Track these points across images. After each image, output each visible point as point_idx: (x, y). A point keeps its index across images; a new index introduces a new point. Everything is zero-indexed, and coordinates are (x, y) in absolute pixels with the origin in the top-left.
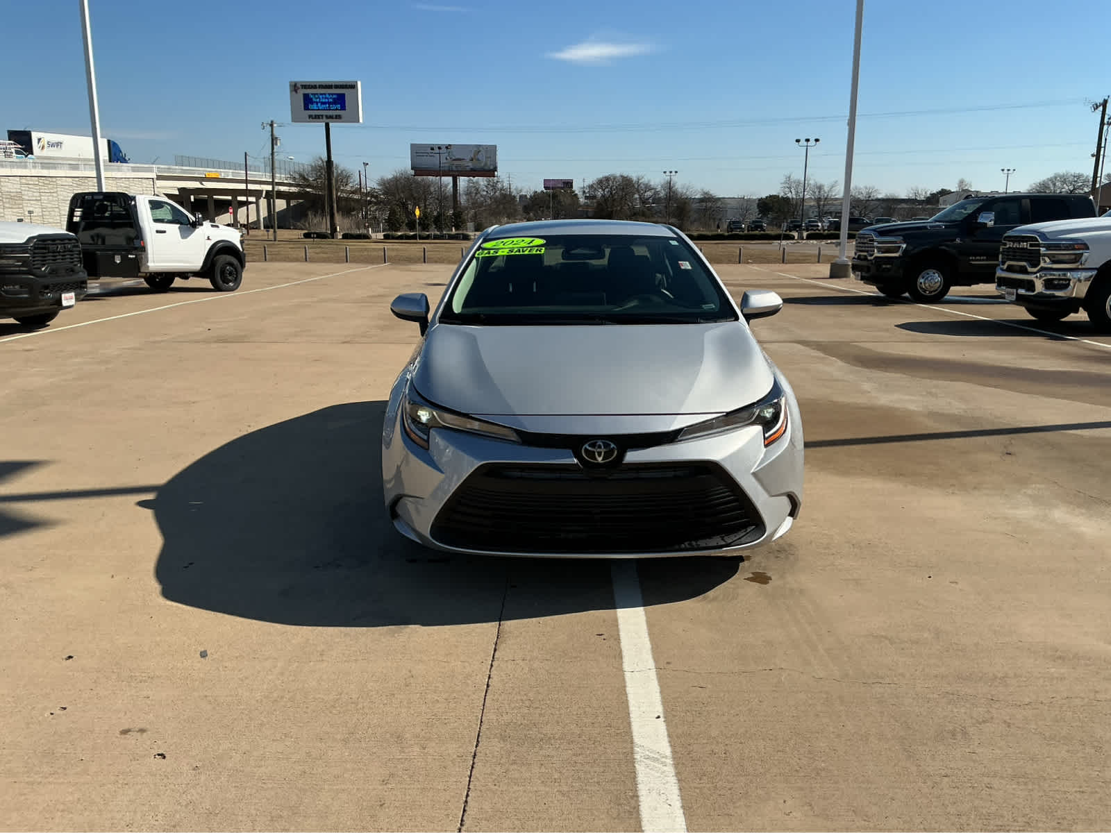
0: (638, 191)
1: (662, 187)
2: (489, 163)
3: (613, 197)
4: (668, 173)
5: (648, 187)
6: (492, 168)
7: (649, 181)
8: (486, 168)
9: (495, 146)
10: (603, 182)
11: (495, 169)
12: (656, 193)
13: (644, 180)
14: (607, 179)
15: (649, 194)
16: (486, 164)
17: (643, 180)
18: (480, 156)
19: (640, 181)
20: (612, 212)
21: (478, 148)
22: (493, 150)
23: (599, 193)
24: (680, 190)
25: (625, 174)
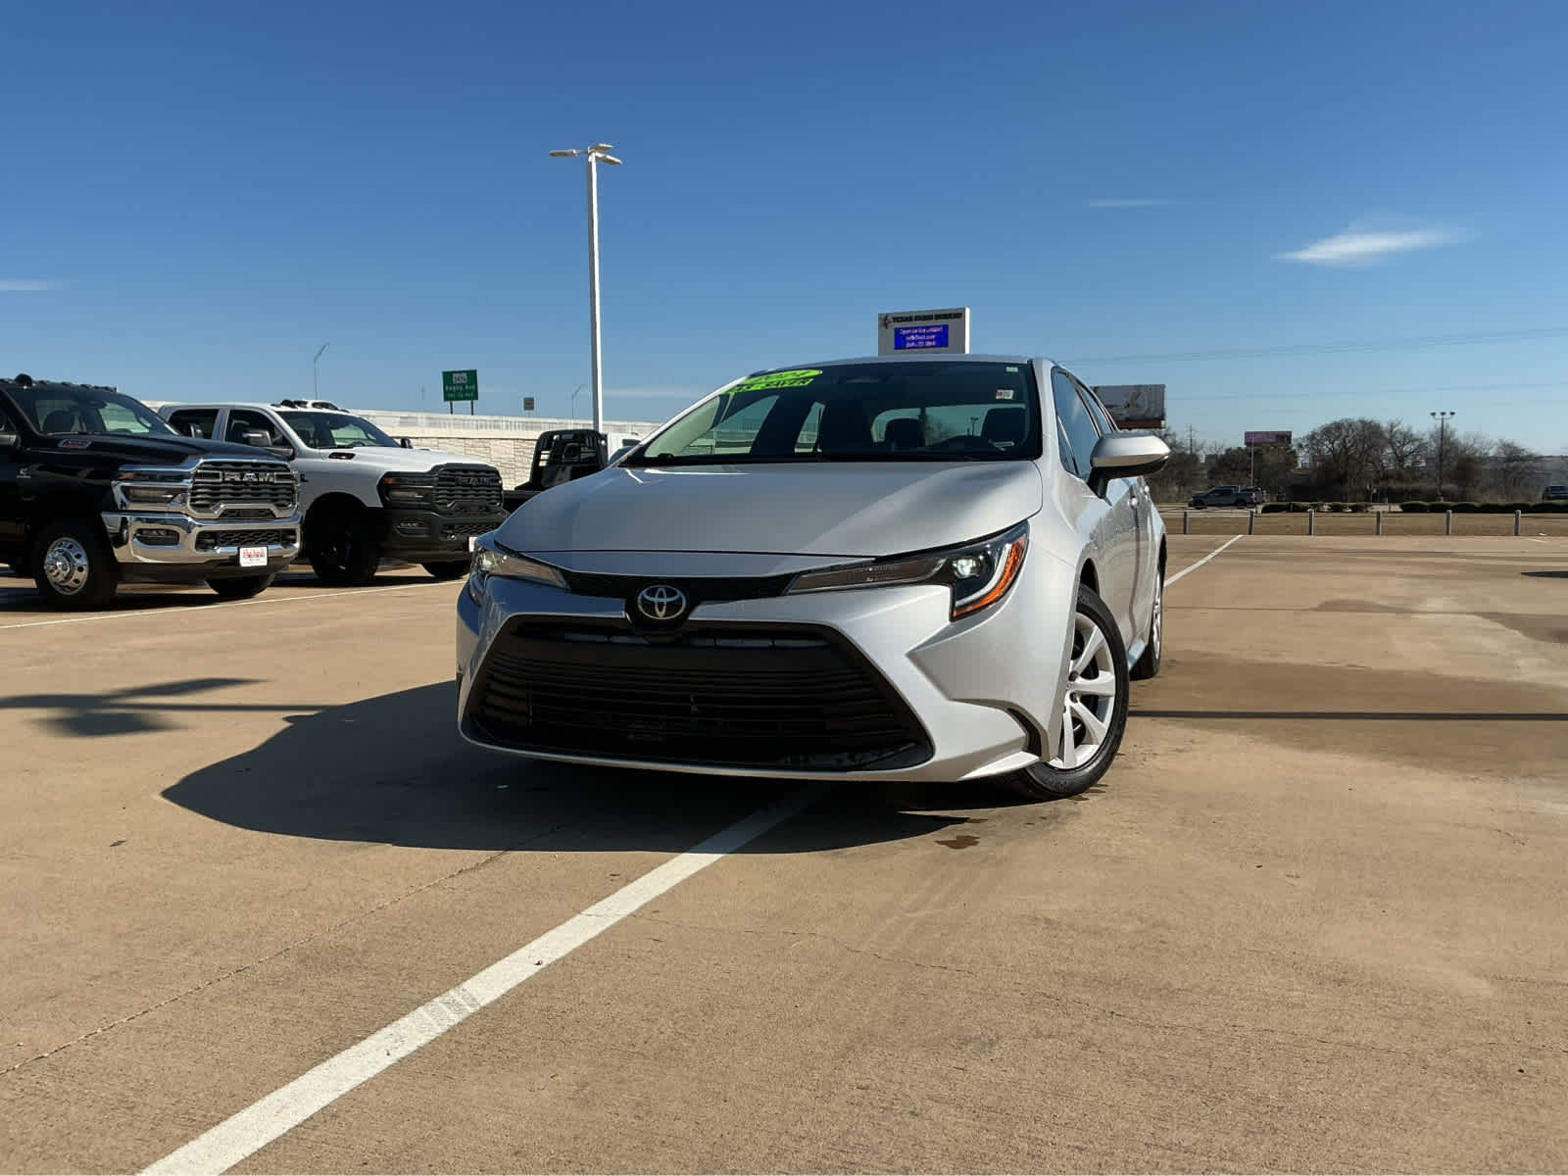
0: (1391, 443)
1: (1432, 436)
2: (1153, 409)
3: (1347, 453)
4: (1438, 416)
5: (1408, 438)
6: (1157, 415)
7: (1410, 429)
8: (1149, 416)
9: (1163, 387)
10: (1333, 431)
11: (1162, 417)
12: (1422, 446)
13: (1403, 427)
14: (1338, 426)
15: (1407, 448)
16: (1149, 409)
17: (1400, 427)
18: (1139, 401)
19: (1395, 430)
20: (1345, 474)
21: (1138, 390)
22: (1158, 392)
23: (1326, 447)
24: (1462, 442)
25: (1368, 418)
